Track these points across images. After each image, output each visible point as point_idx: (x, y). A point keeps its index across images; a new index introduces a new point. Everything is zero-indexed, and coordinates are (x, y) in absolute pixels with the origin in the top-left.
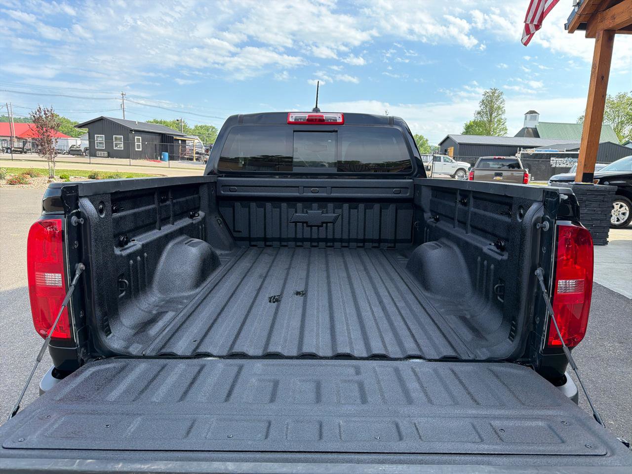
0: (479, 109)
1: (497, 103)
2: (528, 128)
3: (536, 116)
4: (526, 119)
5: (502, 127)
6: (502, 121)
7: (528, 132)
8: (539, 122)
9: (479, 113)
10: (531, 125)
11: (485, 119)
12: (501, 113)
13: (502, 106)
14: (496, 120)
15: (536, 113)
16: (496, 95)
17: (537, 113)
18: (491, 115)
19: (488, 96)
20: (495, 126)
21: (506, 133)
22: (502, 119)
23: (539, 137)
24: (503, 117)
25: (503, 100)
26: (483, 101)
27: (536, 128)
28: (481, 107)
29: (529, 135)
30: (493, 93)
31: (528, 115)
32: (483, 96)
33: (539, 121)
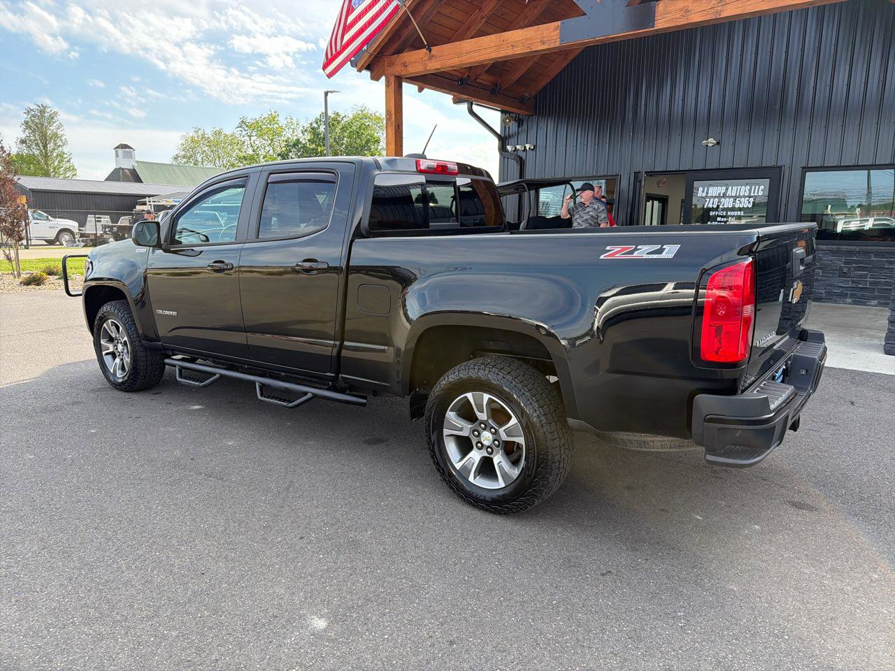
0: (23, 136)
1: (52, 128)
2: (123, 169)
3: (131, 152)
4: (117, 156)
5: (68, 165)
6: (65, 156)
7: (124, 174)
8: (137, 162)
9: (23, 142)
10: (127, 164)
11: (37, 152)
12: (60, 143)
13: (60, 133)
14: (55, 155)
15: (130, 148)
16: (46, 115)
17: (132, 148)
18: (45, 146)
19: (33, 116)
20: (56, 163)
21: (75, 174)
22: (64, 153)
23: (142, 182)
24: (66, 149)
25: (61, 124)
26: (27, 123)
27: (134, 170)
28: (24, 131)
29: (126, 179)
30: (42, 112)
31: (120, 151)
32: (25, 116)
33: (137, 159)
